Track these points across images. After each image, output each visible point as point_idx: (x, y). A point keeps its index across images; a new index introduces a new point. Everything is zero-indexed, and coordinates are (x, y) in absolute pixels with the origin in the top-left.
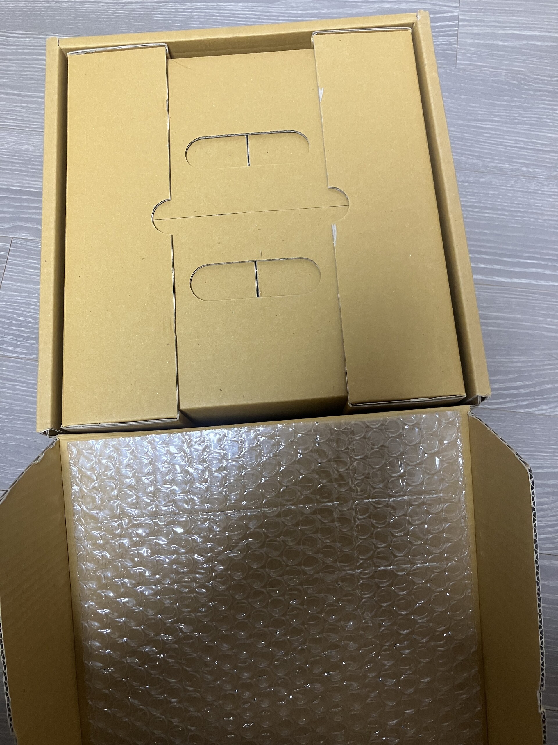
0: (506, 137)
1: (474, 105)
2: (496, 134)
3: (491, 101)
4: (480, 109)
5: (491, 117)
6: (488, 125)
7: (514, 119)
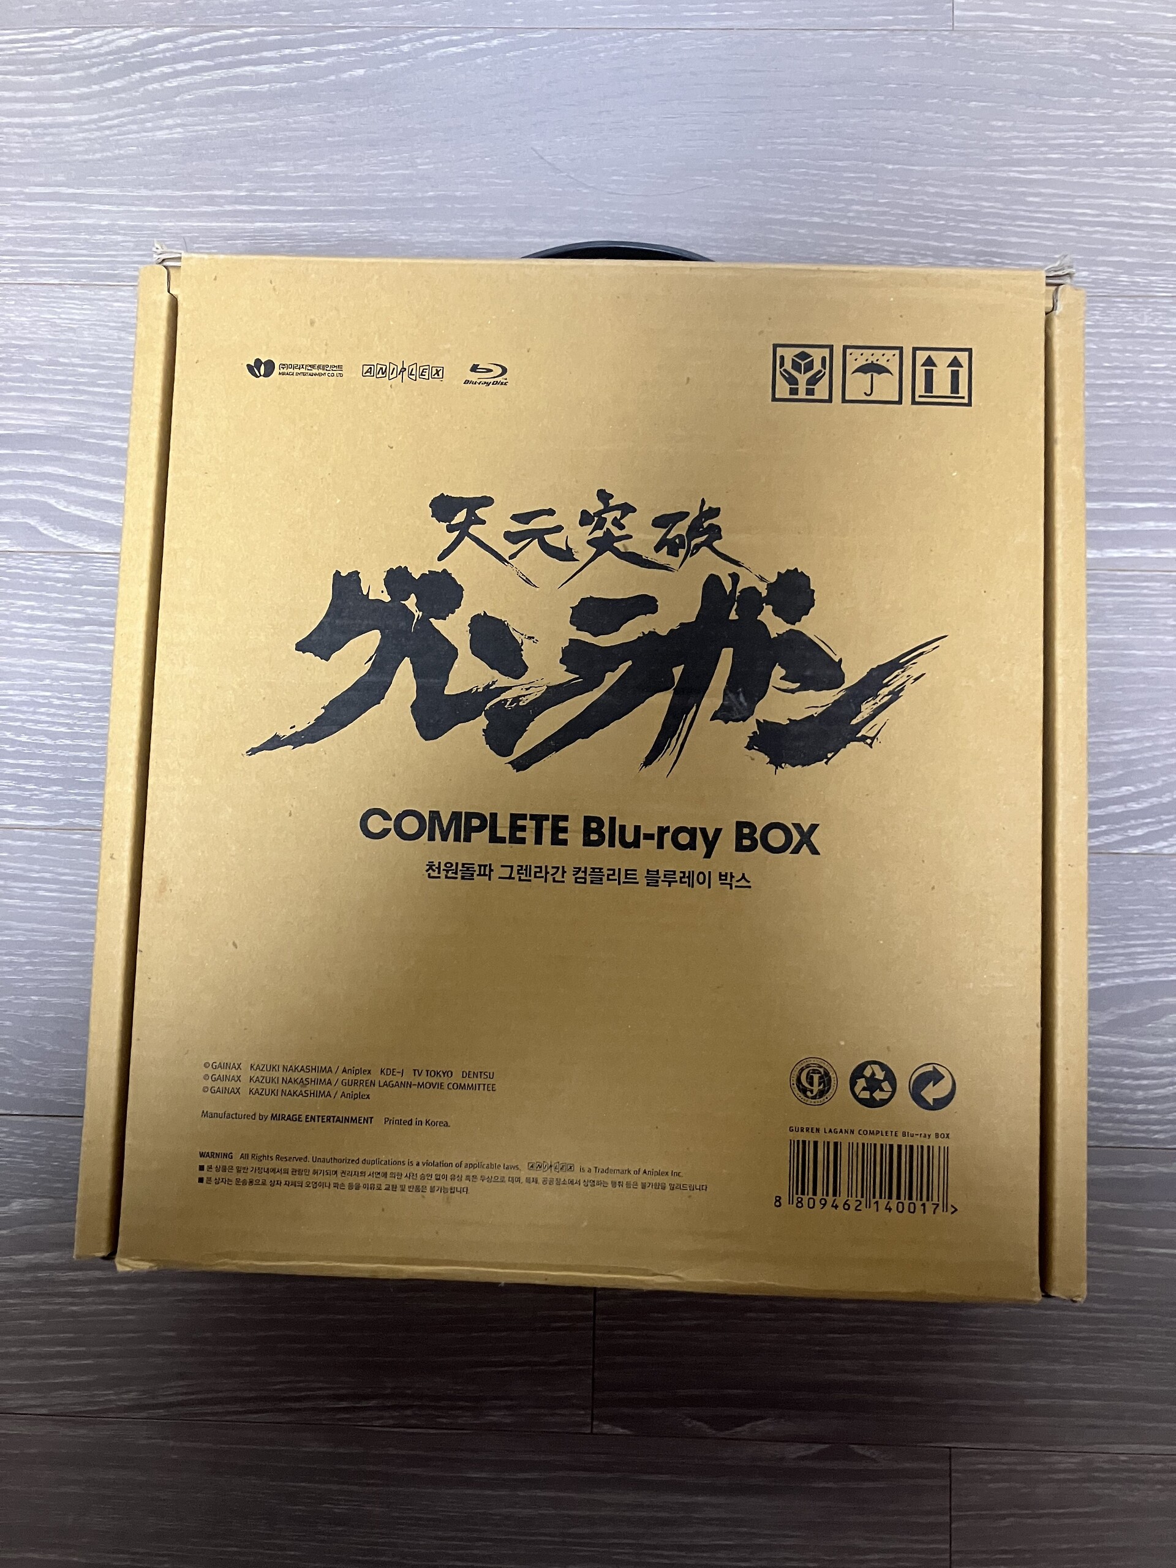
0: (1078, 201)
1: (1000, 124)
2: (1054, 195)
3: (1040, 111)
4: (1016, 134)
5: (1042, 153)
6: (1036, 172)
7: (1095, 154)
